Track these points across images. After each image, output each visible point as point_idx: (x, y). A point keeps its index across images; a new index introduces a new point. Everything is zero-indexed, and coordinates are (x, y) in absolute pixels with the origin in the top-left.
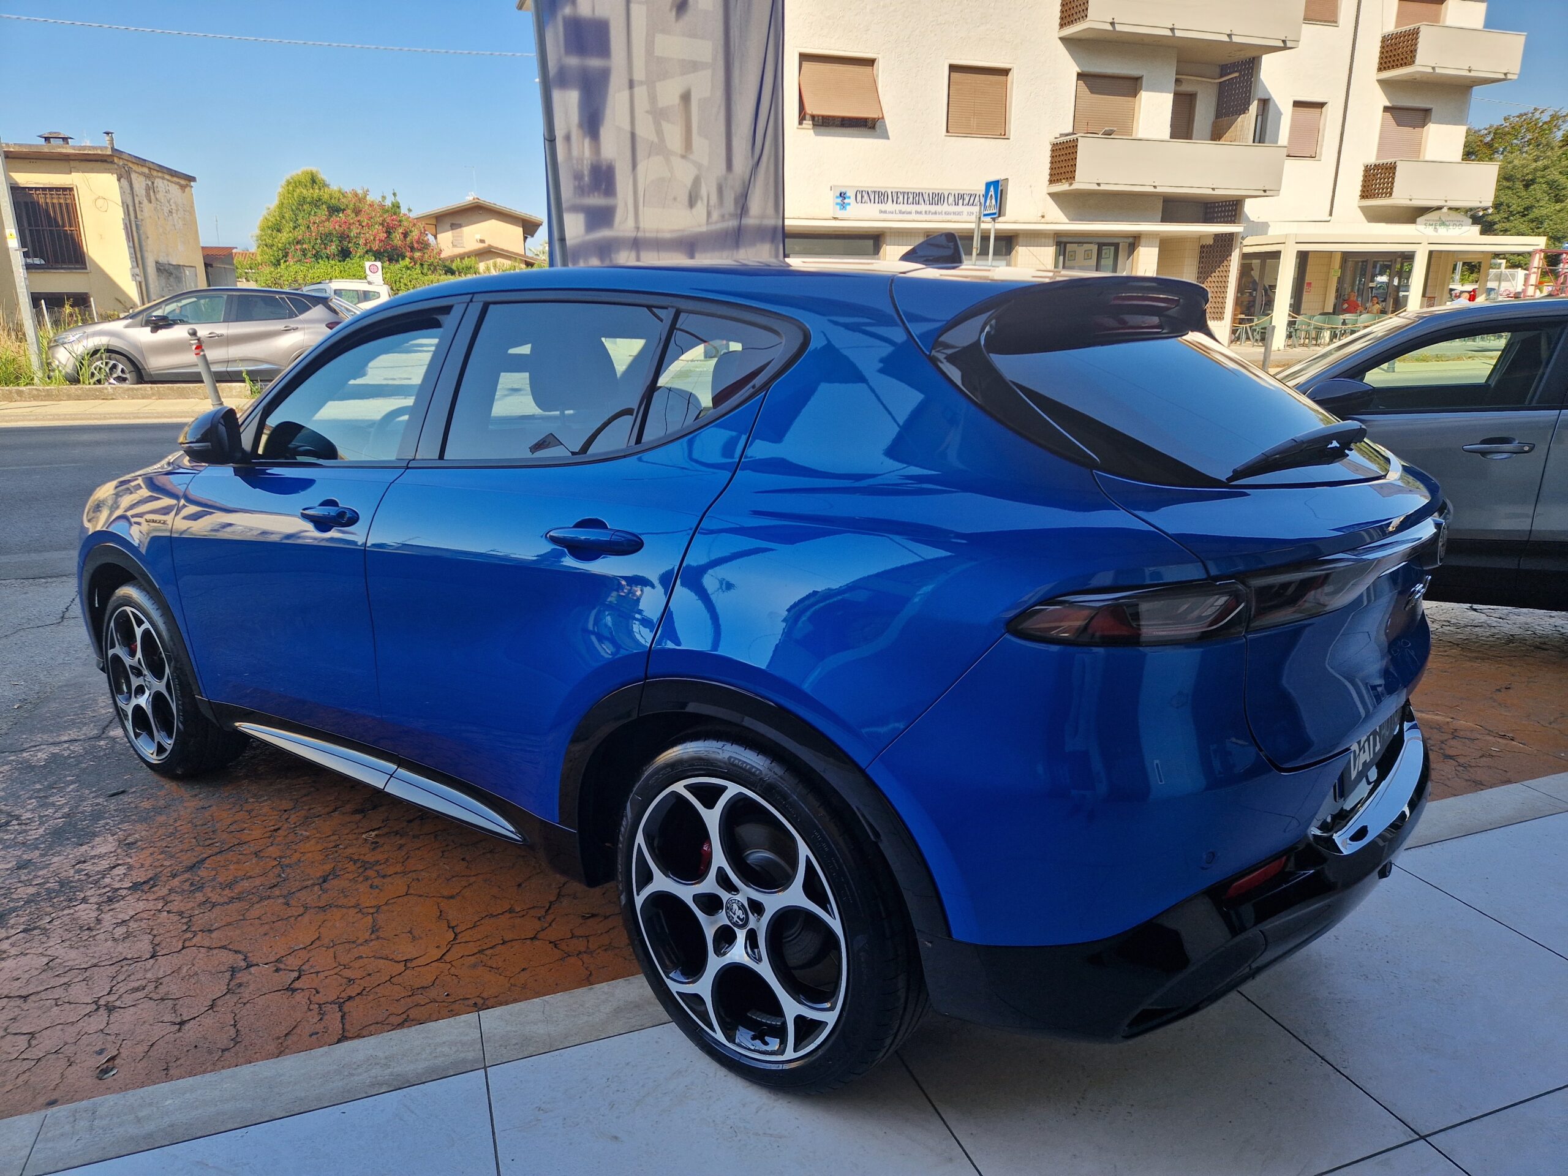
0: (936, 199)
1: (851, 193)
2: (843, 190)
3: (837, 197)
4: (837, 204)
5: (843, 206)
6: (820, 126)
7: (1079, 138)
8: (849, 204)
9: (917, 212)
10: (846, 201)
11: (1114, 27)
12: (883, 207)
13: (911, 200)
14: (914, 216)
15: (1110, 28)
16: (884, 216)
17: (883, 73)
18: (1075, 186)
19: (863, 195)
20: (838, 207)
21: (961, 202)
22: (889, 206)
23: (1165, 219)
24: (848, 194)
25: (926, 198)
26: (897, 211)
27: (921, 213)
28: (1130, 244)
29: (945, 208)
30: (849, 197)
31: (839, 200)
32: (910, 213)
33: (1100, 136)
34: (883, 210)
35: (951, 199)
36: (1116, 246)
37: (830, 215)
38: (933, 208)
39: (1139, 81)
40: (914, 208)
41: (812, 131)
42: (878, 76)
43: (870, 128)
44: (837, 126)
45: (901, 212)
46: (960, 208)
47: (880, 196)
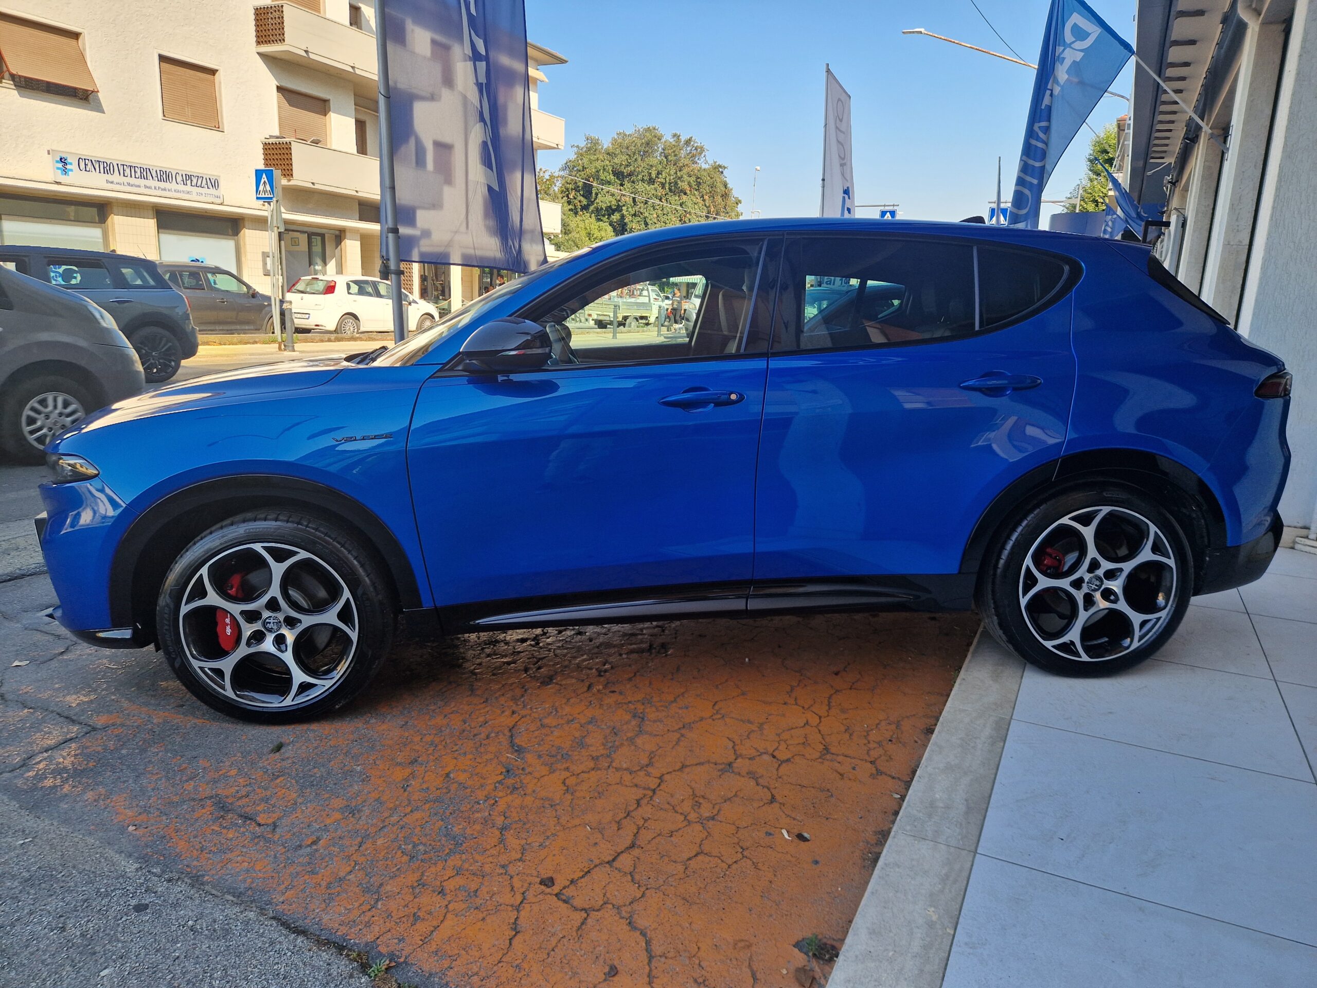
0: (164, 176)
1: (72, 160)
2: (63, 156)
3: (57, 162)
4: (58, 168)
5: (65, 171)
6: (23, 87)
7: (292, 143)
8: (71, 170)
9: (146, 187)
10: (68, 167)
11: (308, 54)
12: (109, 177)
13: (138, 174)
14: (142, 190)
15: (304, 54)
16: (110, 186)
17: (90, 45)
18: (292, 183)
19: (87, 164)
20: (60, 171)
21: (189, 182)
22: (116, 177)
23: (362, 219)
24: (69, 160)
25: (154, 174)
26: (126, 184)
27: (150, 188)
28: (336, 236)
29: (173, 186)
30: (71, 164)
31: (60, 165)
32: (139, 186)
33: (308, 143)
34: (110, 180)
35: (179, 179)
36: (322, 236)
37: (51, 178)
38: (162, 185)
39: (327, 103)
40: (142, 182)
41: (16, 92)
42: (85, 50)
43: (81, 99)
44: (43, 91)
45: (129, 184)
46: (188, 188)
47: (107, 168)
